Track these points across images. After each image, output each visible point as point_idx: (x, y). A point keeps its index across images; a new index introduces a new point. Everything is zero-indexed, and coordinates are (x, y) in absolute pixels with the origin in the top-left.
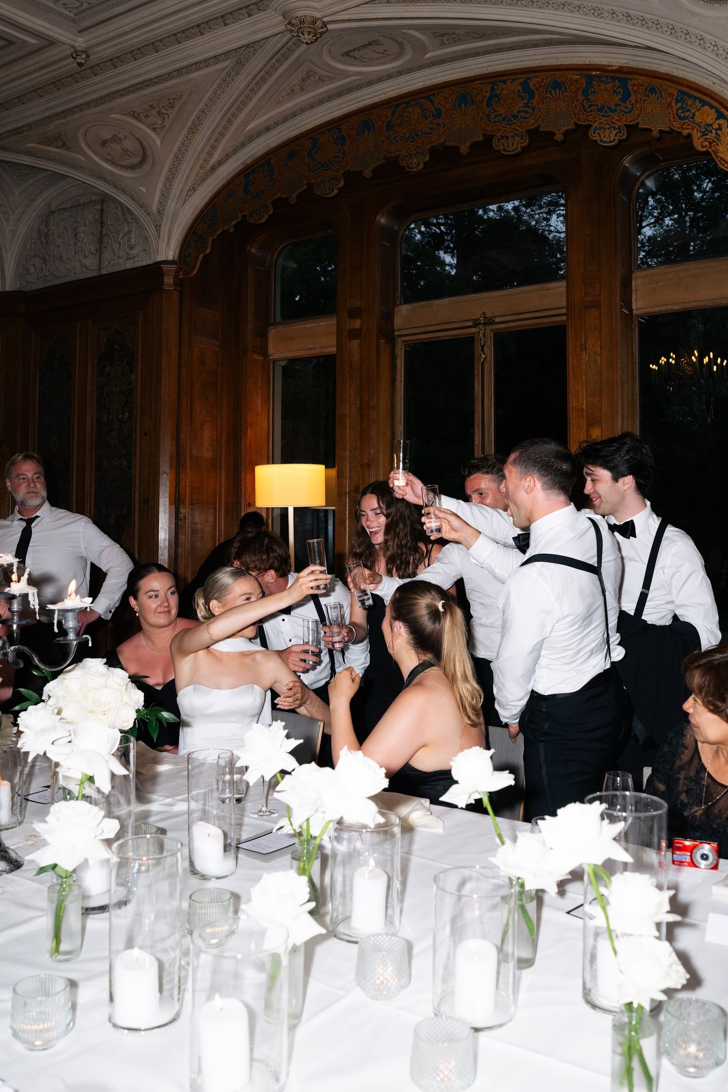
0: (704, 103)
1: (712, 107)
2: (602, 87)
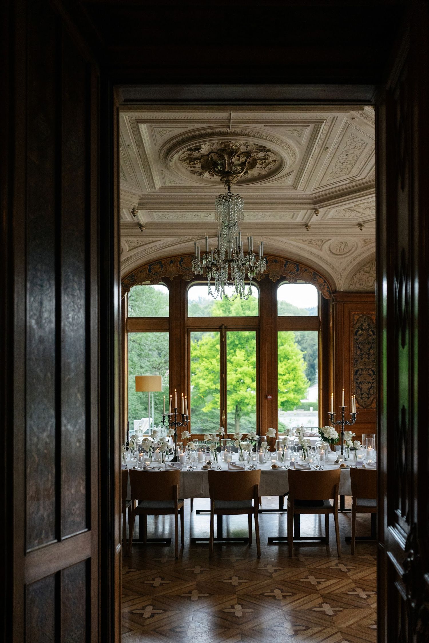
0: (321, 277)
1: (323, 279)
2: (291, 265)
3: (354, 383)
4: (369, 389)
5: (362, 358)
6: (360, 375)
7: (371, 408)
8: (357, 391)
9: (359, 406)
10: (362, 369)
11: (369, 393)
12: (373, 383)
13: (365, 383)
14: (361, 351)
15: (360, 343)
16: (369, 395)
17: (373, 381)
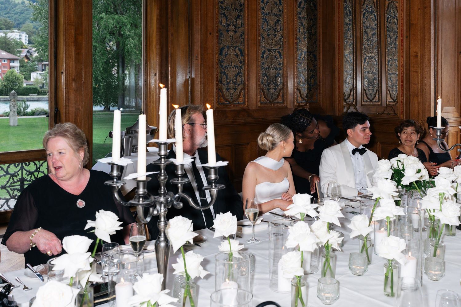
4: (236, 76)
5: (228, 31)
6: (226, 55)
7: (238, 103)
8: (222, 78)
11: (236, 82)
12: (241, 67)
13: (232, 68)
14: (227, 21)
15: (225, 9)
16: (236, 85)
17: (240, 65)
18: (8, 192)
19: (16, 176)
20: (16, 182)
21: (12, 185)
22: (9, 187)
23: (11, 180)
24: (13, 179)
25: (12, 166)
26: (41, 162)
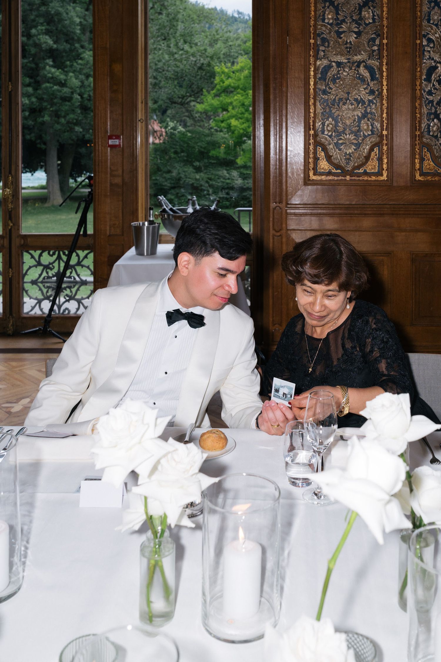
3: (318, 104)
4: (360, 119)
5: (338, 34)
6: (334, 80)
7: (365, 172)
8: (323, 124)
9: (331, 167)
10: (339, 64)
11: (360, 130)
12: (371, 101)
13: (348, 104)
14: (337, 14)
16: (359, 136)
17: (371, 98)
18: (40, 289)
19: (51, 269)
20: (51, 278)
21: (46, 280)
22: (42, 282)
23: (45, 274)
24: (47, 273)
25: (45, 254)
26: (86, 252)
